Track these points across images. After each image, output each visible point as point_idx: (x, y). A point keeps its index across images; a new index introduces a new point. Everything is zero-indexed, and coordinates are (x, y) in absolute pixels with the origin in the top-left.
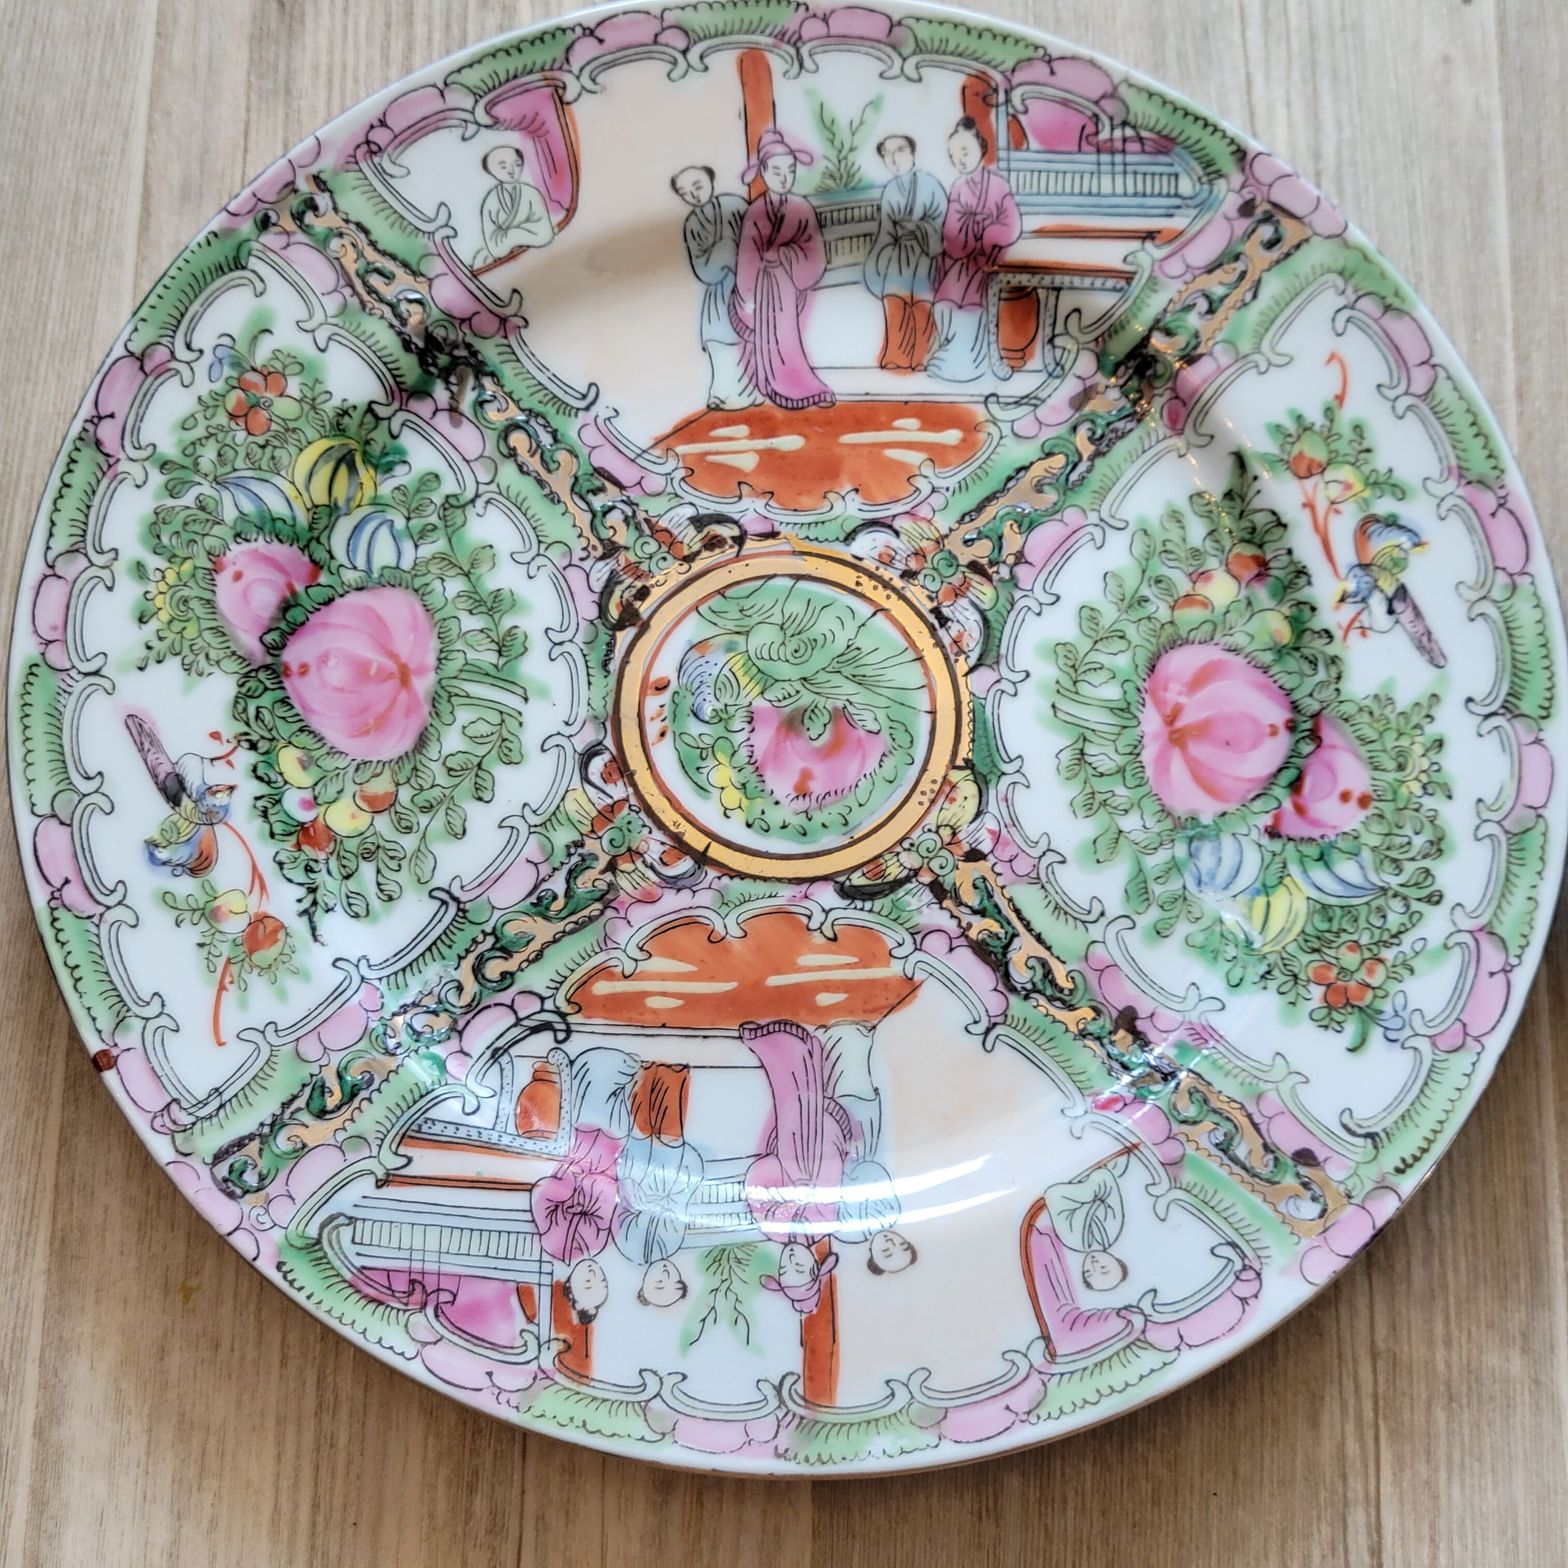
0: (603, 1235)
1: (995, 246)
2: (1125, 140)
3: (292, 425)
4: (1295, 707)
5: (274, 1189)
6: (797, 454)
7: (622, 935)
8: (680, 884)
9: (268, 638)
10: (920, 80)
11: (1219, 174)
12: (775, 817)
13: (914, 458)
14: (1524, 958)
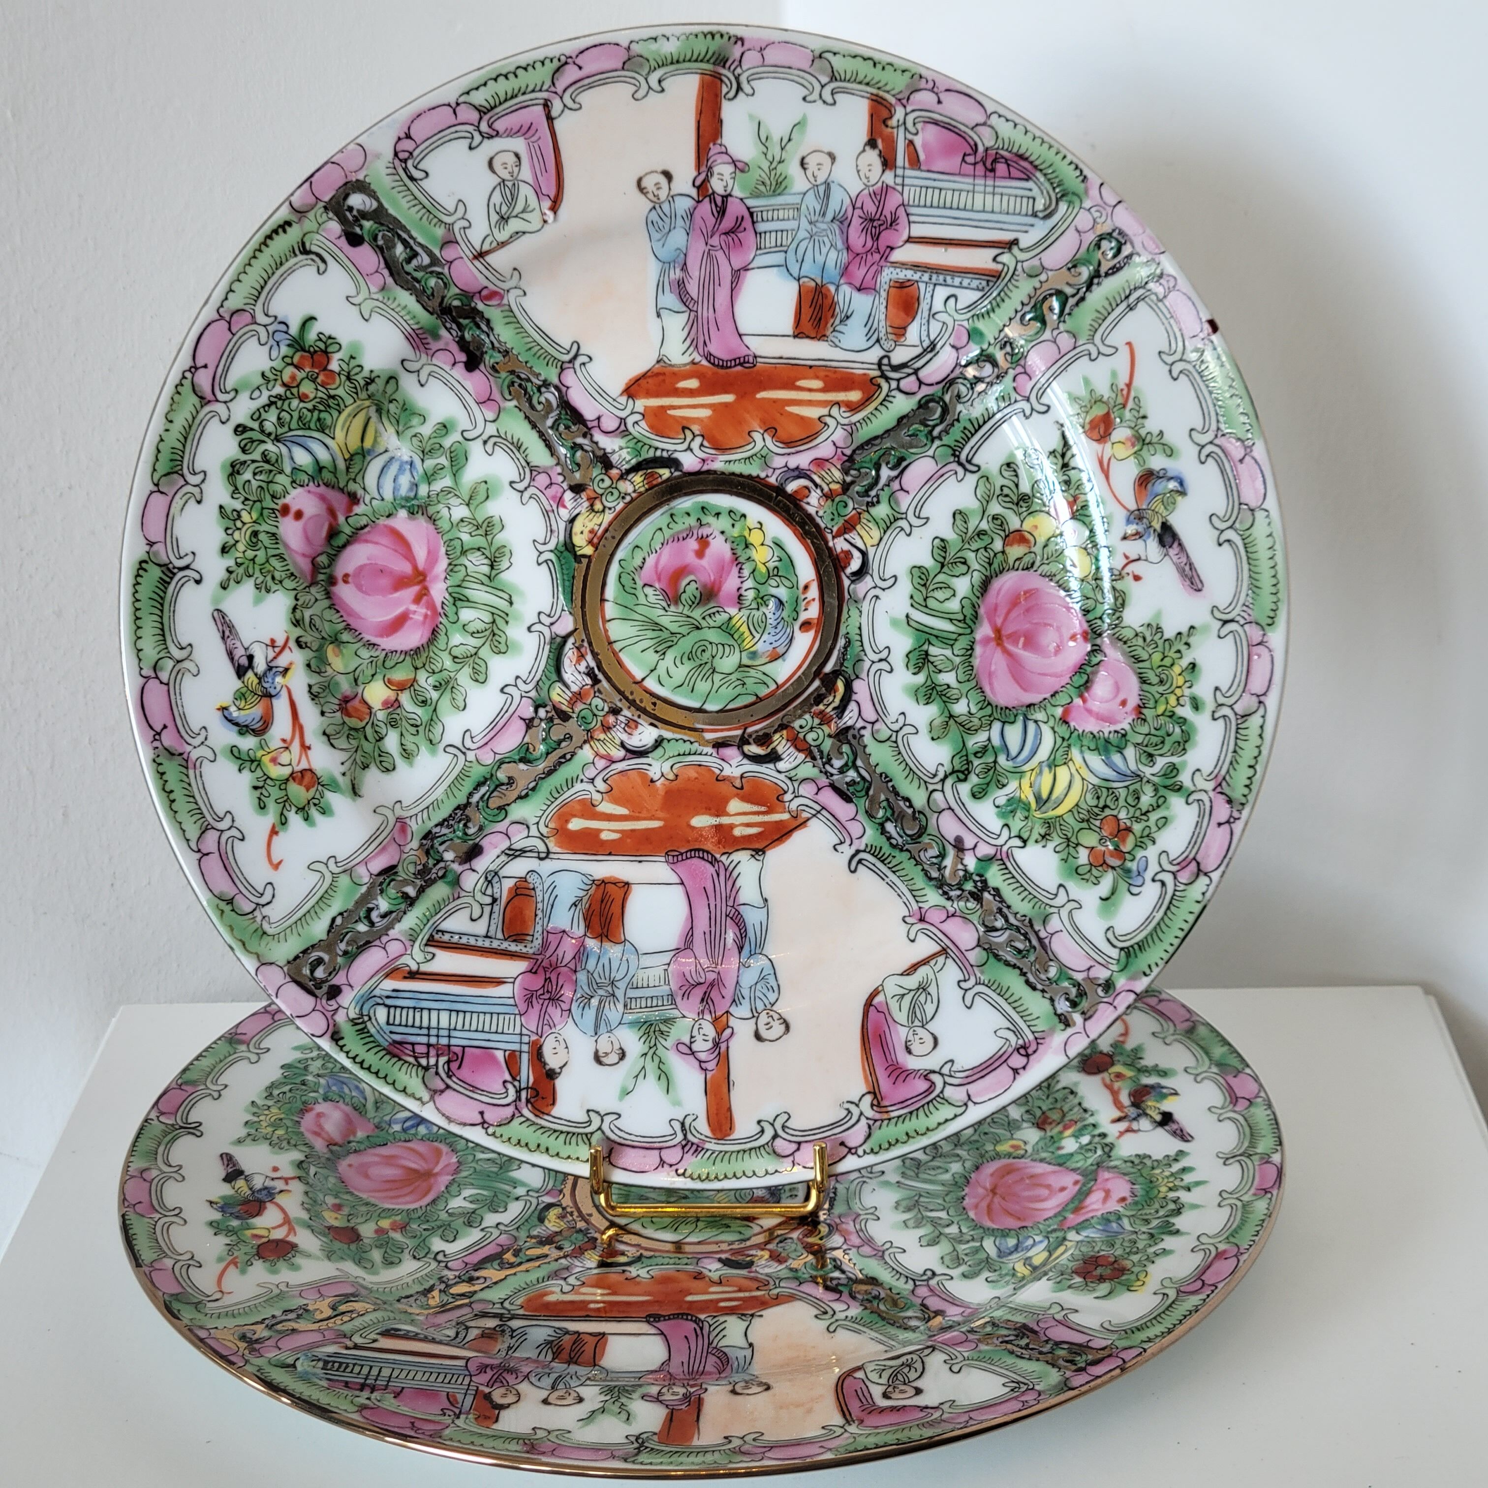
0: (859, 205)
1: (535, 973)
2: (427, 1055)
3: (1085, 825)
4: (328, 595)
5: (1090, 237)
6: (697, 813)
7: (839, 435)
8: (796, 473)
9: (1100, 657)
10: (588, 1111)
11: (353, 1022)
12: (724, 523)
13: (606, 807)
14: (180, 376)
